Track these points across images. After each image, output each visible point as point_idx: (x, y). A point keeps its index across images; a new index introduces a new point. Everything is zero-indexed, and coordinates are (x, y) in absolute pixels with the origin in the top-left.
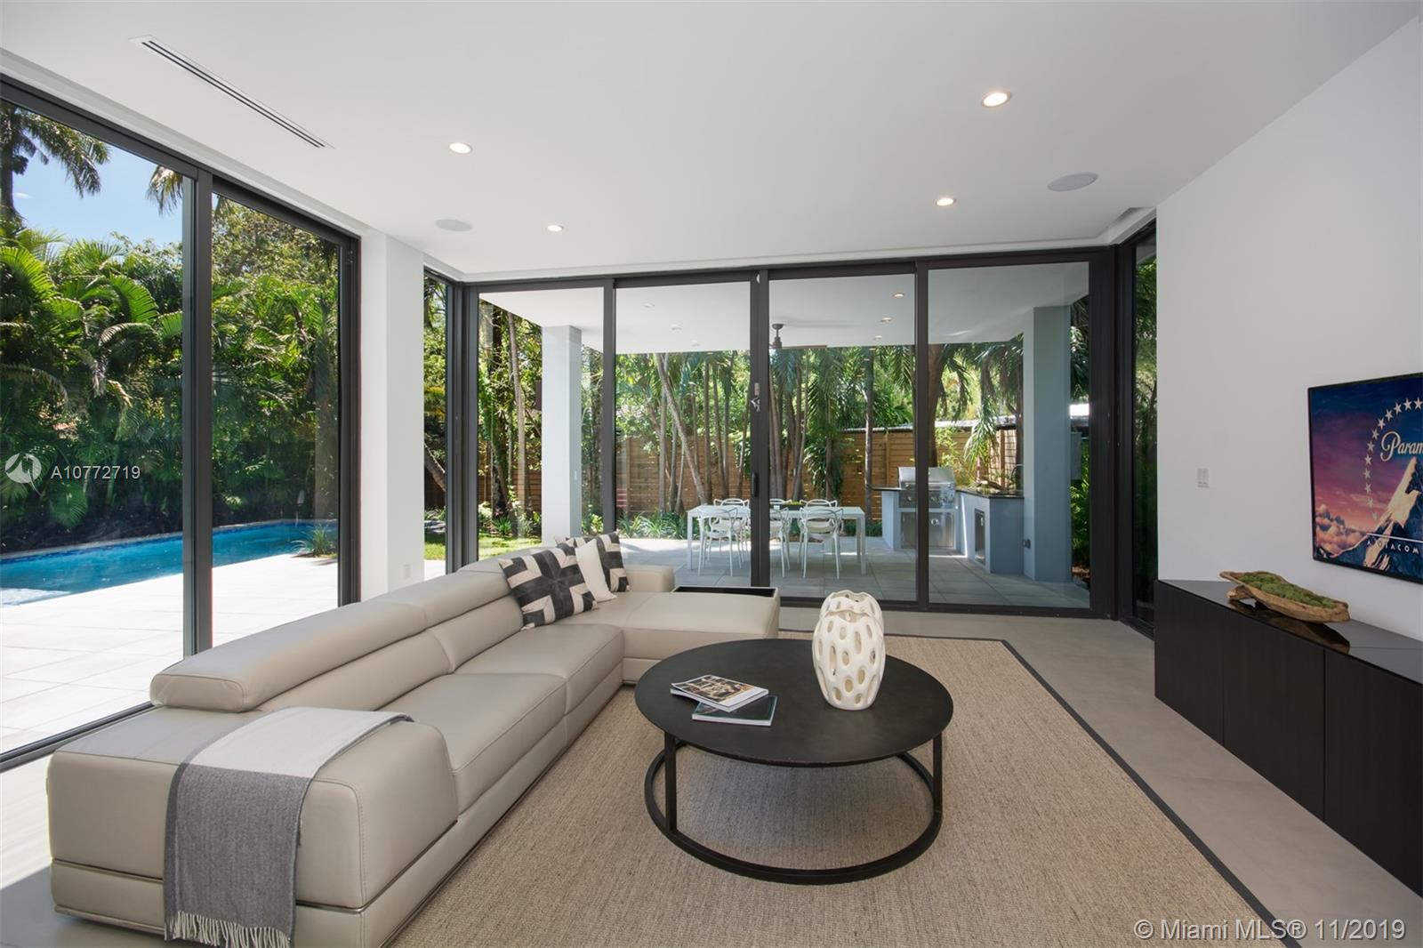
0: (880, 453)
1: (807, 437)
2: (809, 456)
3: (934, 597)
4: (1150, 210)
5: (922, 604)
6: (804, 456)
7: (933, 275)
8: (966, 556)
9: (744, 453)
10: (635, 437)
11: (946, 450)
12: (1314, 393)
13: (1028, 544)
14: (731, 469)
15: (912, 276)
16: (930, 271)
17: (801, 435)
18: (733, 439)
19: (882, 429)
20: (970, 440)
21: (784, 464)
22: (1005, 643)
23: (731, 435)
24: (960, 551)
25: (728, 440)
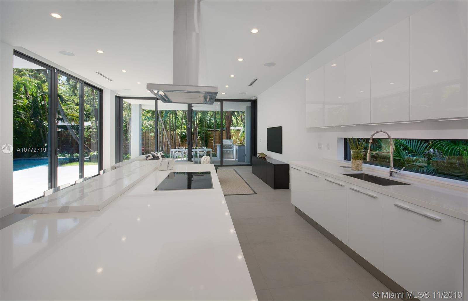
0: (218, 136)
1: (199, 132)
2: (199, 137)
3: (224, 164)
4: (256, 97)
5: (222, 165)
6: (198, 137)
7: (224, 102)
8: (235, 159)
9: (181, 136)
10: (147, 131)
11: (233, 135)
12: (268, 129)
13: (245, 155)
14: (177, 141)
15: (220, 102)
16: (223, 102)
17: (197, 131)
18: (177, 132)
19: (218, 129)
20: (240, 133)
21: (192, 139)
22: (234, 169)
23: (177, 131)
24: (234, 159)
25: (176, 132)
